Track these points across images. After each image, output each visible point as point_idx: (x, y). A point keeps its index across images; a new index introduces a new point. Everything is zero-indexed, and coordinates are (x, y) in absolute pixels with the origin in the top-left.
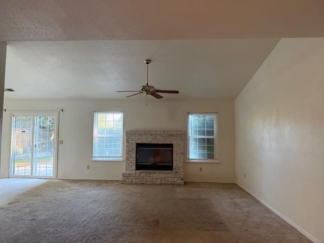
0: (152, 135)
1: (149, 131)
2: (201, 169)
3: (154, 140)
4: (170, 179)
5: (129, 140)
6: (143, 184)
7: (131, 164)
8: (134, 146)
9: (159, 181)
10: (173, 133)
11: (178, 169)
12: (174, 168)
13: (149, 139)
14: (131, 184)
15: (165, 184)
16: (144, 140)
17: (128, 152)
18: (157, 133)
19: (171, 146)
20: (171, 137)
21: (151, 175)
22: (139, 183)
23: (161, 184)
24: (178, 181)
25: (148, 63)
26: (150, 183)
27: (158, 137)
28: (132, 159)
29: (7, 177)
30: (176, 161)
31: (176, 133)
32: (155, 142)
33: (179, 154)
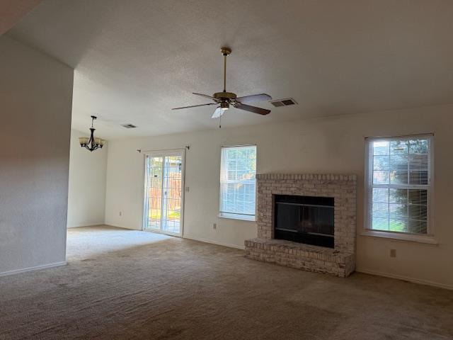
0: (295, 181)
1: (290, 175)
2: (393, 253)
3: (300, 190)
4: (319, 262)
5: (262, 188)
6: (275, 263)
7: (264, 228)
8: (270, 199)
9: (299, 264)
10: (333, 178)
11: (344, 247)
12: (336, 243)
13: (293, 189)
14: (256, 260)
15: (309, 270)
16: (284, 189)
17: (260, 208)
18: (304, 178)
19: (330, 201)
20: (330, 186)
21: (286, 250)
22: (268, 260)
23: (302, 269)
24: (333, 269)
25: (225, 54)
26: (285, 263)
27: (307, 185)
28: (267, 221)
29: (140, 229)
30: (339, 230)
31: (337, 178)
32: (301, 194)
33: (344, 217)
